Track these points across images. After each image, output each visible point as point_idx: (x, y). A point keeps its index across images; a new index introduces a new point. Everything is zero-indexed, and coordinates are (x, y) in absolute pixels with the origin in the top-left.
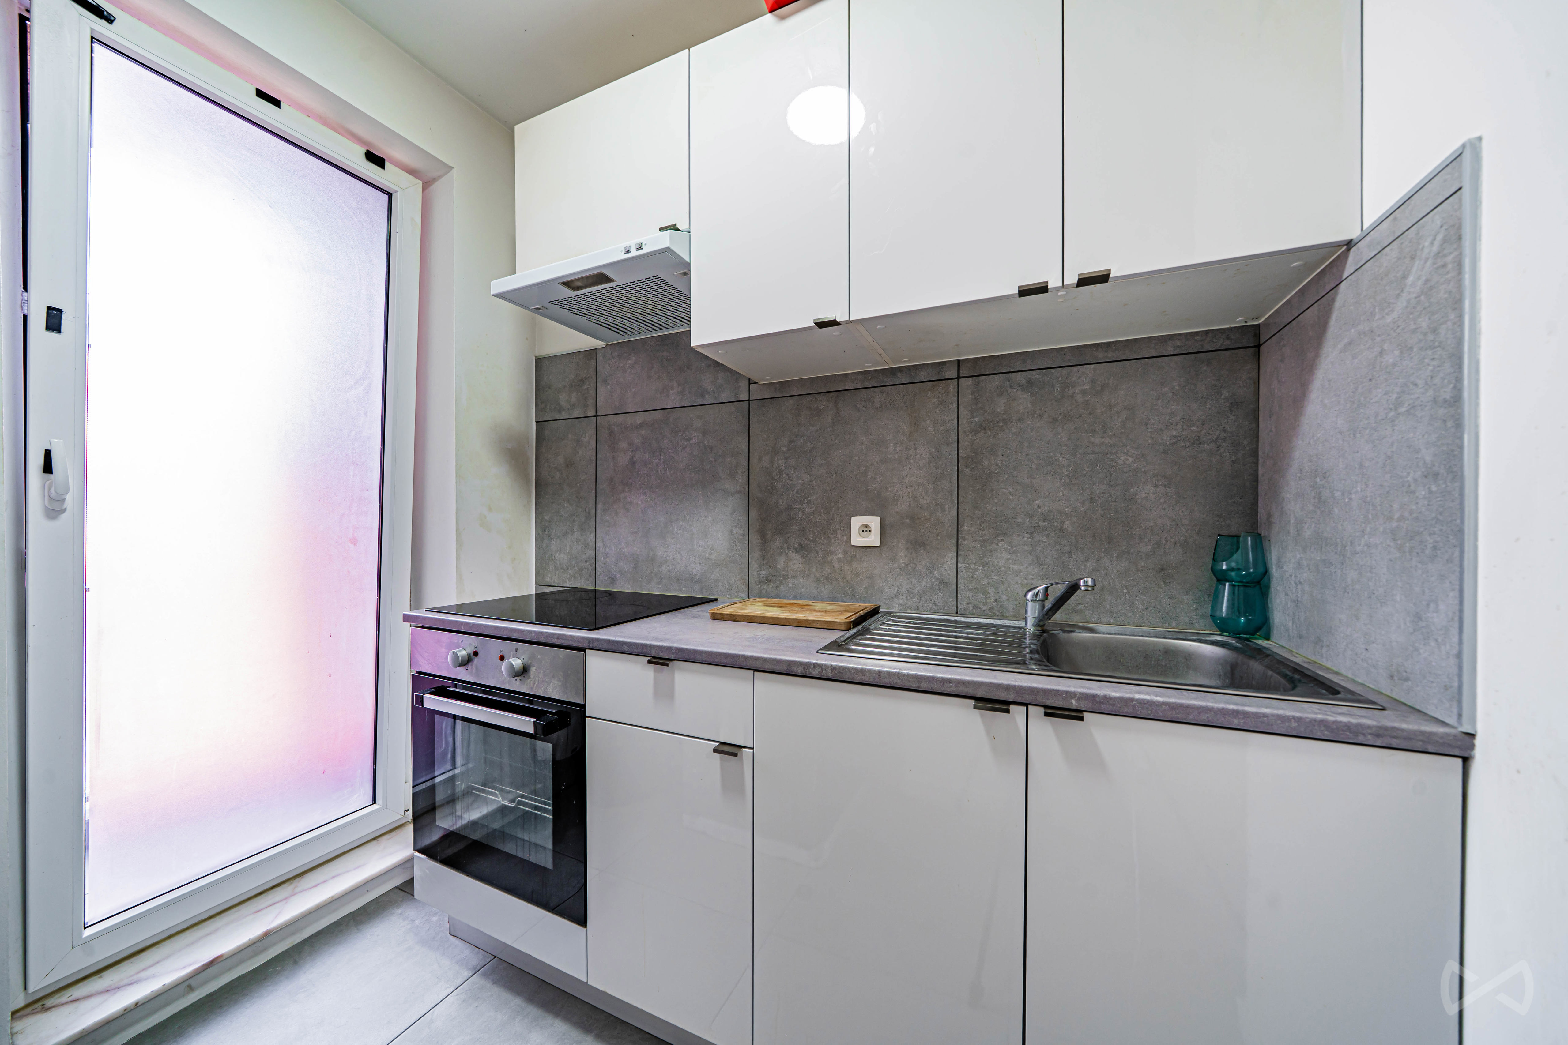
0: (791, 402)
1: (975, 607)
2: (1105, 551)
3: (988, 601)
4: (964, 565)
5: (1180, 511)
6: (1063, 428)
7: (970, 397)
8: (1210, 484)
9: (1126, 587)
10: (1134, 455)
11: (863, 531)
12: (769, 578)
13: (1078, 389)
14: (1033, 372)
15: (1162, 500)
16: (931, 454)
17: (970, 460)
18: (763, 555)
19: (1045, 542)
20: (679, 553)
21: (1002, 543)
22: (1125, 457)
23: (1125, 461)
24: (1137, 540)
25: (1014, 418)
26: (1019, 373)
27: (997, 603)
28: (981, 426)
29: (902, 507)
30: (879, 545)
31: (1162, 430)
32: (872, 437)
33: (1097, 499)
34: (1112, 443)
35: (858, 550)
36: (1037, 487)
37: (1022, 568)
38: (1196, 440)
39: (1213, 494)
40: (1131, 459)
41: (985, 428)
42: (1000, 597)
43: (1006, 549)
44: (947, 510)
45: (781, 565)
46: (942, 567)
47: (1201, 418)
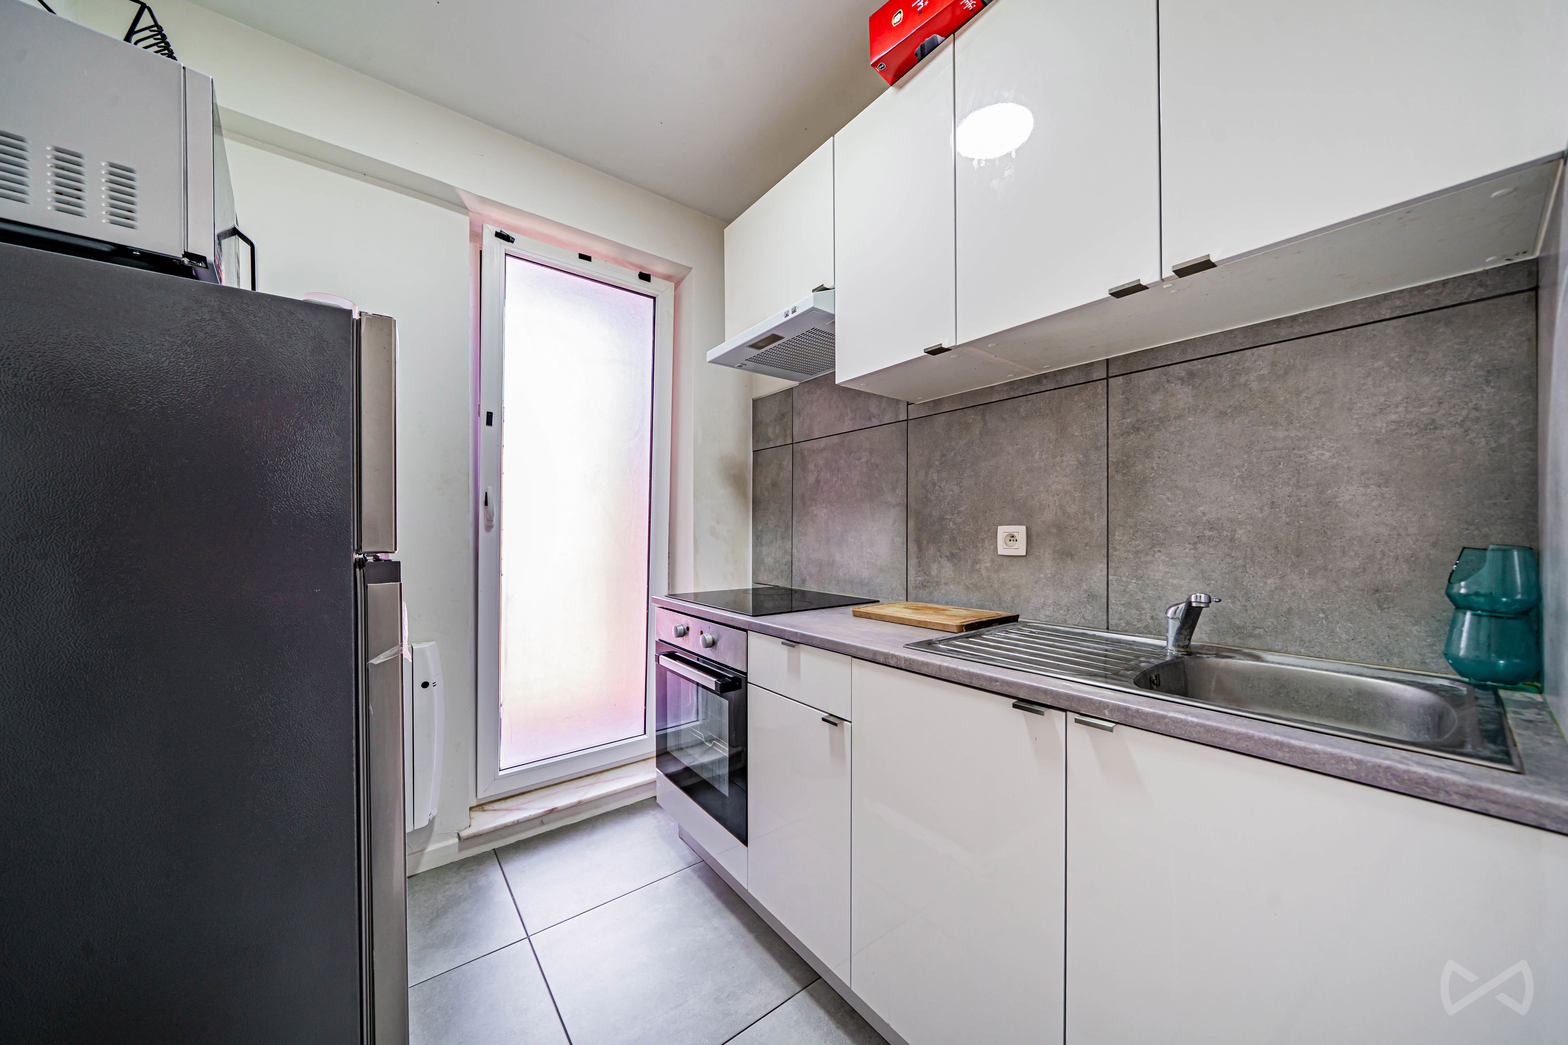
0: (942, 419)
1: (1128, 623)
2: (1292, 565)
3: (1143, 617)
4: (1115, 577)
5: (1404, 516)
6: (1233, 422)
7: (1121, 397)
8: (1452, 481)
9: (1323, 611)
10: (1332, 449)
11: (1010, 540)
12: (924, 584)
13: (1253, 376)
14: (1195, 362)
15: (1375, 504)
16: (1078, 460)
17: (1121, 465)
18: (919, 562)
19: (1212, 554)
20: (852, 559)
21: (1159, 554)
22: (1320, 451)
23: (1320, 457)
24: (1338, 553)
25: (1172, 416)
26: (1178, 365)
27: (1153, 620)
28: (1133, 427)
29: (1048, 516)
30: (1025, 554)
31: (1374, 415)
32: (1018, 446)
33: (1280, 503)
34: (1300, 435)
35: (1005, 559)
36: (1202, 492)
37: (1183, 582)
38: (1429, 424)
39: (1459, 493)
40: (1327, 454)
41: (1138, 429)
42: (1157, 615)
43: (1164, 561)
44: (1096, 518)
45: (934, 572)
46: (1091, 579)
47: (1437, 394)
